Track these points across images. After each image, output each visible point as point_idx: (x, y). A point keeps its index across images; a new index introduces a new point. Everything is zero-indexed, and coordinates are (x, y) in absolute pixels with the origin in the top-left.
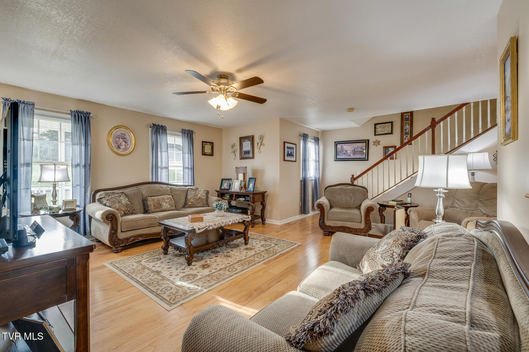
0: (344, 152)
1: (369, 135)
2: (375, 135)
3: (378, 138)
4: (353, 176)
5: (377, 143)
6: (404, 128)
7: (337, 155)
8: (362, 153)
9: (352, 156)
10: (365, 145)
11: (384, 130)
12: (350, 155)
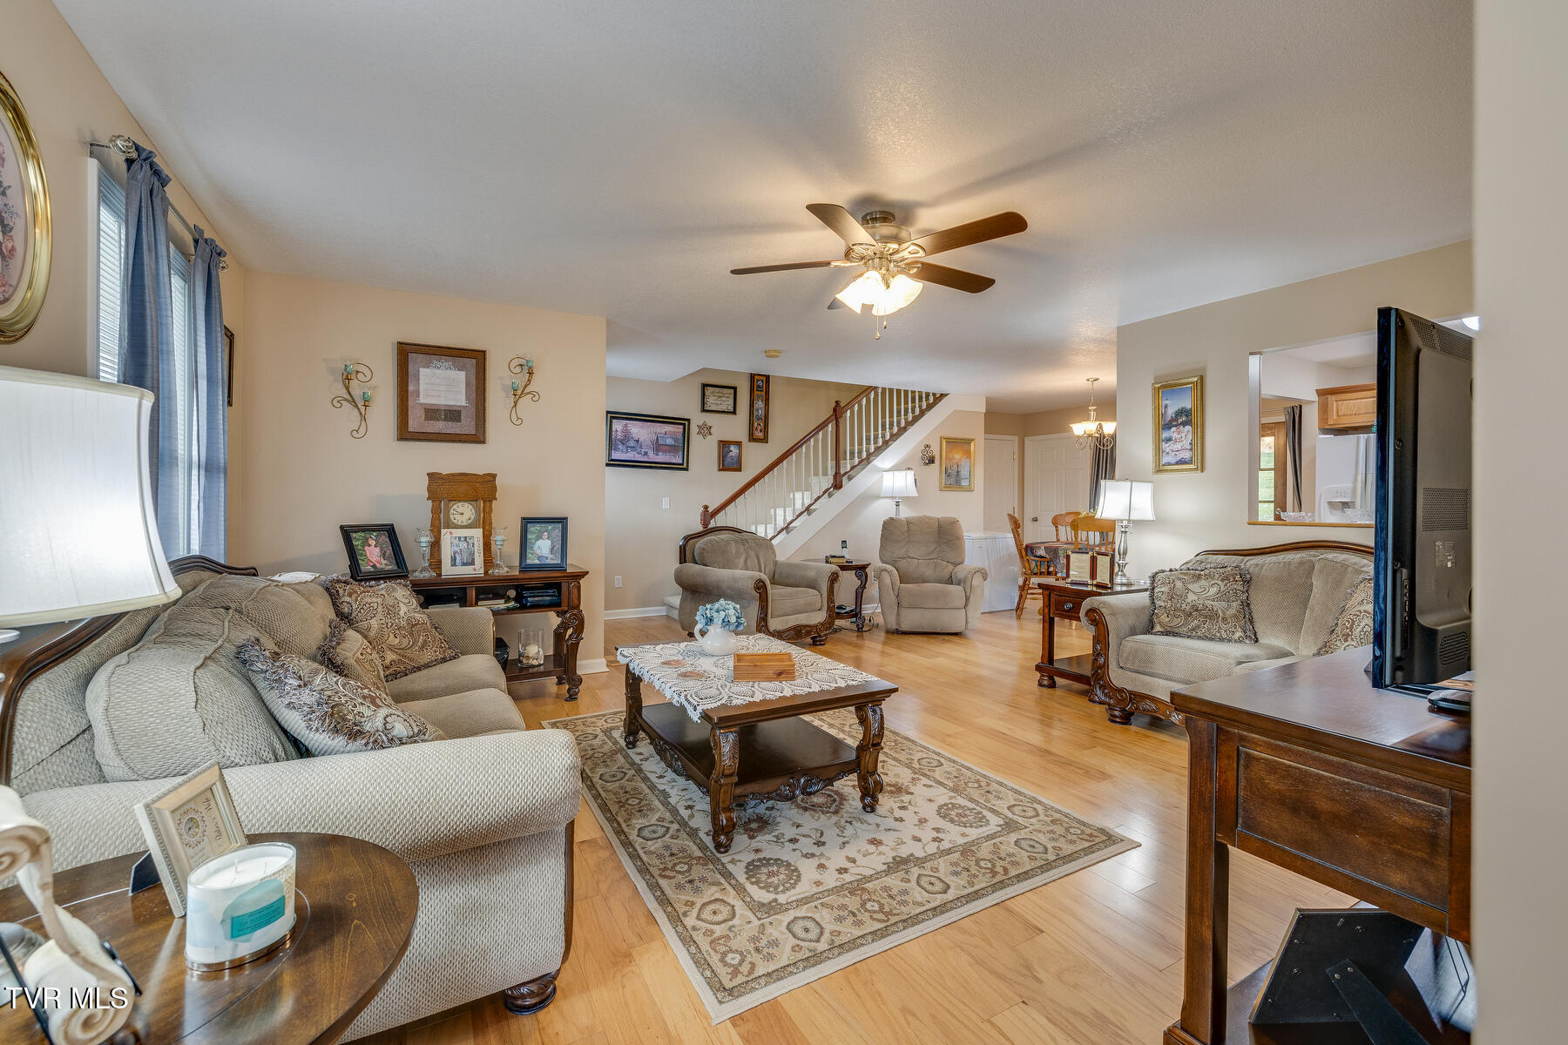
0: (632, 443)
1: (687, 406)
2: (704, 410)
3: (710, 419)
4: (706, 507)
5: (706, 430)
6: (756, 406)
7: (610, 449)
8: (672, 449)
9: (652, 457)
10: (681, 430)
11: (719, 402)
12: (646, 454)
